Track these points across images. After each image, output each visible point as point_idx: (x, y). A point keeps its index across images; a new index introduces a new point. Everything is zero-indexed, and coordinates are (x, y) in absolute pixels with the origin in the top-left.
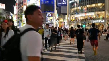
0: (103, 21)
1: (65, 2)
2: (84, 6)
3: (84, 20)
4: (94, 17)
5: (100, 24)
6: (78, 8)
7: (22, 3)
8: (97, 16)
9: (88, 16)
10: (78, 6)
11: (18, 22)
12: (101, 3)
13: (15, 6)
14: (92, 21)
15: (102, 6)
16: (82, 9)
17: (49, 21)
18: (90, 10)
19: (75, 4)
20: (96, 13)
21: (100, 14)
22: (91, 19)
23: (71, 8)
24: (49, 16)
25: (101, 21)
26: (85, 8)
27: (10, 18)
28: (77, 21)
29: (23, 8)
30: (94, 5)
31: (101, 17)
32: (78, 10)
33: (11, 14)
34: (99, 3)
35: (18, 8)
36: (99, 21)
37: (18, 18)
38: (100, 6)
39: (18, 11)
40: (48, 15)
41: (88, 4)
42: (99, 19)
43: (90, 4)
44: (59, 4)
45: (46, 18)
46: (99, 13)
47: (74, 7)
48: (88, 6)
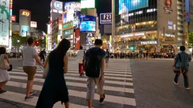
0: (156, 42)
1: (109, 19)
2: (132, 24)
3: (132, 41)
4: (145, 37)
5: (152, 46)
6: (126, 26)
7: (58, 20)
8: (148, 36)
9: (137, 36)
10: (125, 25)
11: (53, 44)
12: (152, 20)
13: (48, 24)
14: (142, 42)
15: (153, 24)
16: (130, 28)
17: (89, 43)
18: (139, 29)
19: (122, 22)
20: (147, 33)
21: (152, 34)
22: (141, 39)
23: (116, 26)
24: (90, 36)
25: (153, 42)
26: (133, 27)
27: (43, 38)
28: (124, 42)
29: (58, 26)
30: (144, 23)
31: (153, 37)
32: (125, 28)
33: (44, 34)
34: (150, 20)
35: (53, 27)
36: (151, 43)
37: (53, 39)
38: (152, 24)
39: (53, 31)
40: (88, 35)
41: (137, 22)
42: (150, 40)
43: (139, 22)
44: (102, 22)
45: (86, 39)
46: (150, 32)
47: (120, 25)
48: (137, 24)
